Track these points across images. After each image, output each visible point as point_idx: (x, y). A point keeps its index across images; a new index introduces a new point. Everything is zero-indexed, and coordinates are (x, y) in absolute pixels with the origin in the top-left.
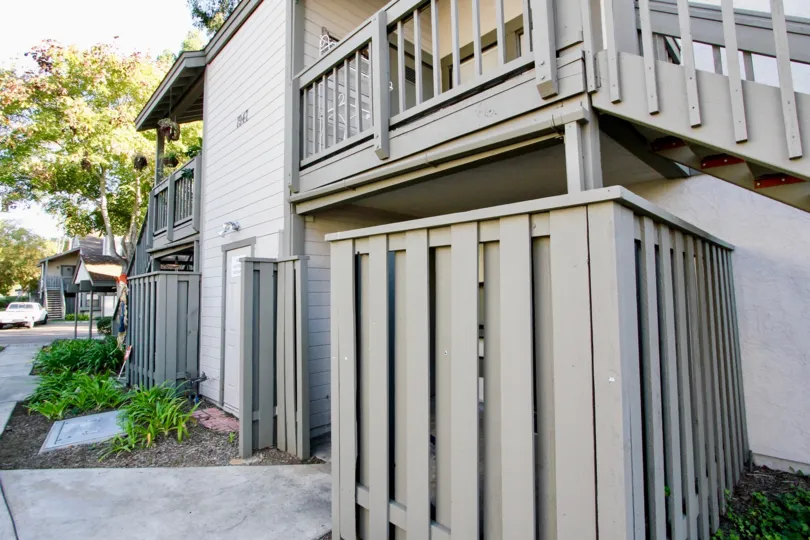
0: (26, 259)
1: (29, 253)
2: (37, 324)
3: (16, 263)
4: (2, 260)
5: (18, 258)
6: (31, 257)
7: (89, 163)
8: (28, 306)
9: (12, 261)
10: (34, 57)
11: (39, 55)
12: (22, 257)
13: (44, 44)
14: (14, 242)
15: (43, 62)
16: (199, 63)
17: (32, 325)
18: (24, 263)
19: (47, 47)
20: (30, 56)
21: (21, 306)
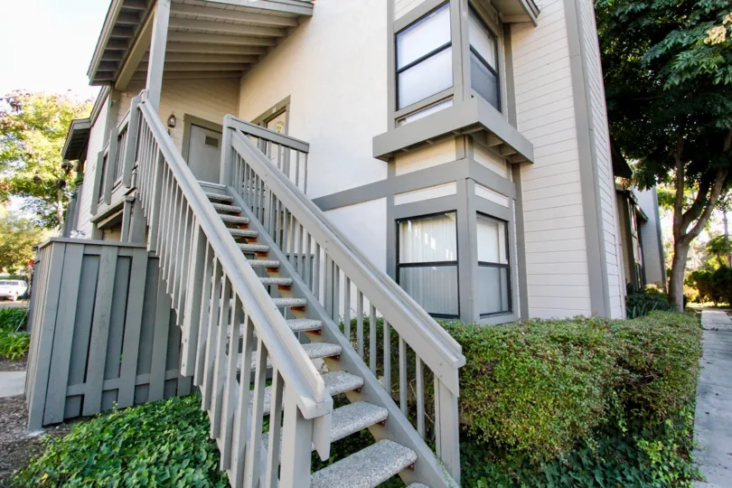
0: (25, 244)
1: (28, 239)
2: (19, 298)
3: (16, 247)
4: (3, 244)
5: (16, 243)
6: (29, 243)
7: (39, 179)
8: (14, 283)
9: (11, 246)
10: (8, 100)
11: (12, 100)
12: (21, 242)
13: (15, 92)
14: (15, 230)
15: (15, 105)
16: (87, 126)
17: (15, 298)
18: (22, 247)
19: (18, 95)
20: (5, 101)
21: (8, 283)
